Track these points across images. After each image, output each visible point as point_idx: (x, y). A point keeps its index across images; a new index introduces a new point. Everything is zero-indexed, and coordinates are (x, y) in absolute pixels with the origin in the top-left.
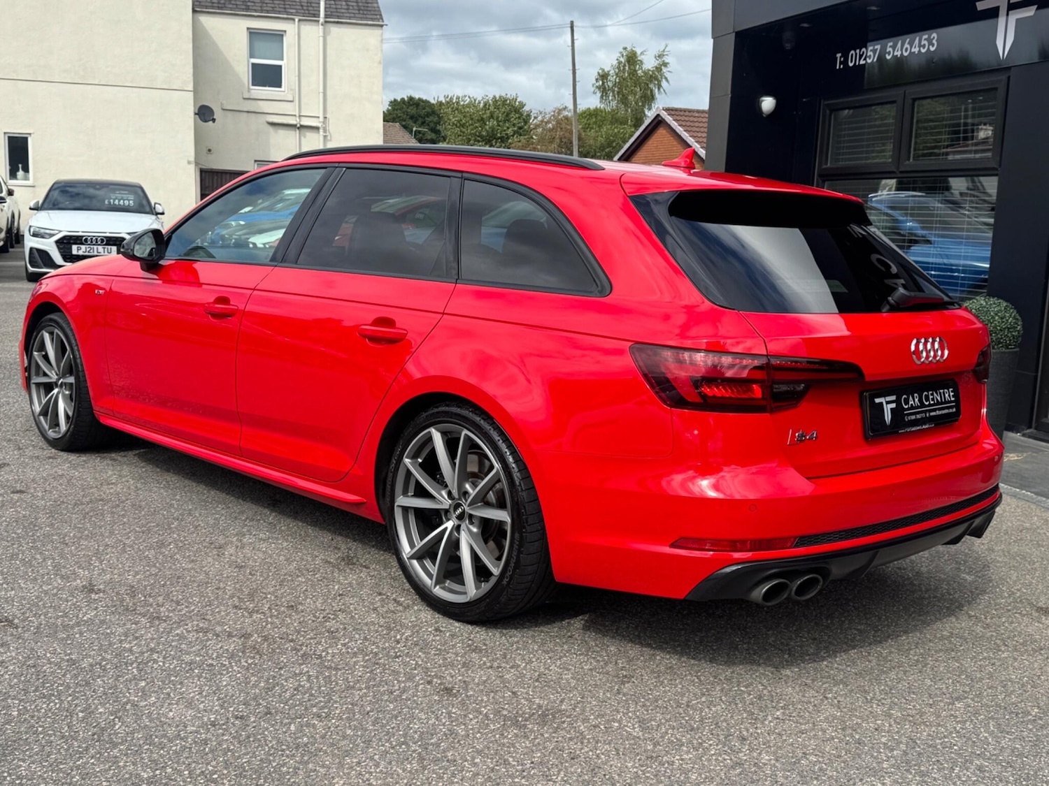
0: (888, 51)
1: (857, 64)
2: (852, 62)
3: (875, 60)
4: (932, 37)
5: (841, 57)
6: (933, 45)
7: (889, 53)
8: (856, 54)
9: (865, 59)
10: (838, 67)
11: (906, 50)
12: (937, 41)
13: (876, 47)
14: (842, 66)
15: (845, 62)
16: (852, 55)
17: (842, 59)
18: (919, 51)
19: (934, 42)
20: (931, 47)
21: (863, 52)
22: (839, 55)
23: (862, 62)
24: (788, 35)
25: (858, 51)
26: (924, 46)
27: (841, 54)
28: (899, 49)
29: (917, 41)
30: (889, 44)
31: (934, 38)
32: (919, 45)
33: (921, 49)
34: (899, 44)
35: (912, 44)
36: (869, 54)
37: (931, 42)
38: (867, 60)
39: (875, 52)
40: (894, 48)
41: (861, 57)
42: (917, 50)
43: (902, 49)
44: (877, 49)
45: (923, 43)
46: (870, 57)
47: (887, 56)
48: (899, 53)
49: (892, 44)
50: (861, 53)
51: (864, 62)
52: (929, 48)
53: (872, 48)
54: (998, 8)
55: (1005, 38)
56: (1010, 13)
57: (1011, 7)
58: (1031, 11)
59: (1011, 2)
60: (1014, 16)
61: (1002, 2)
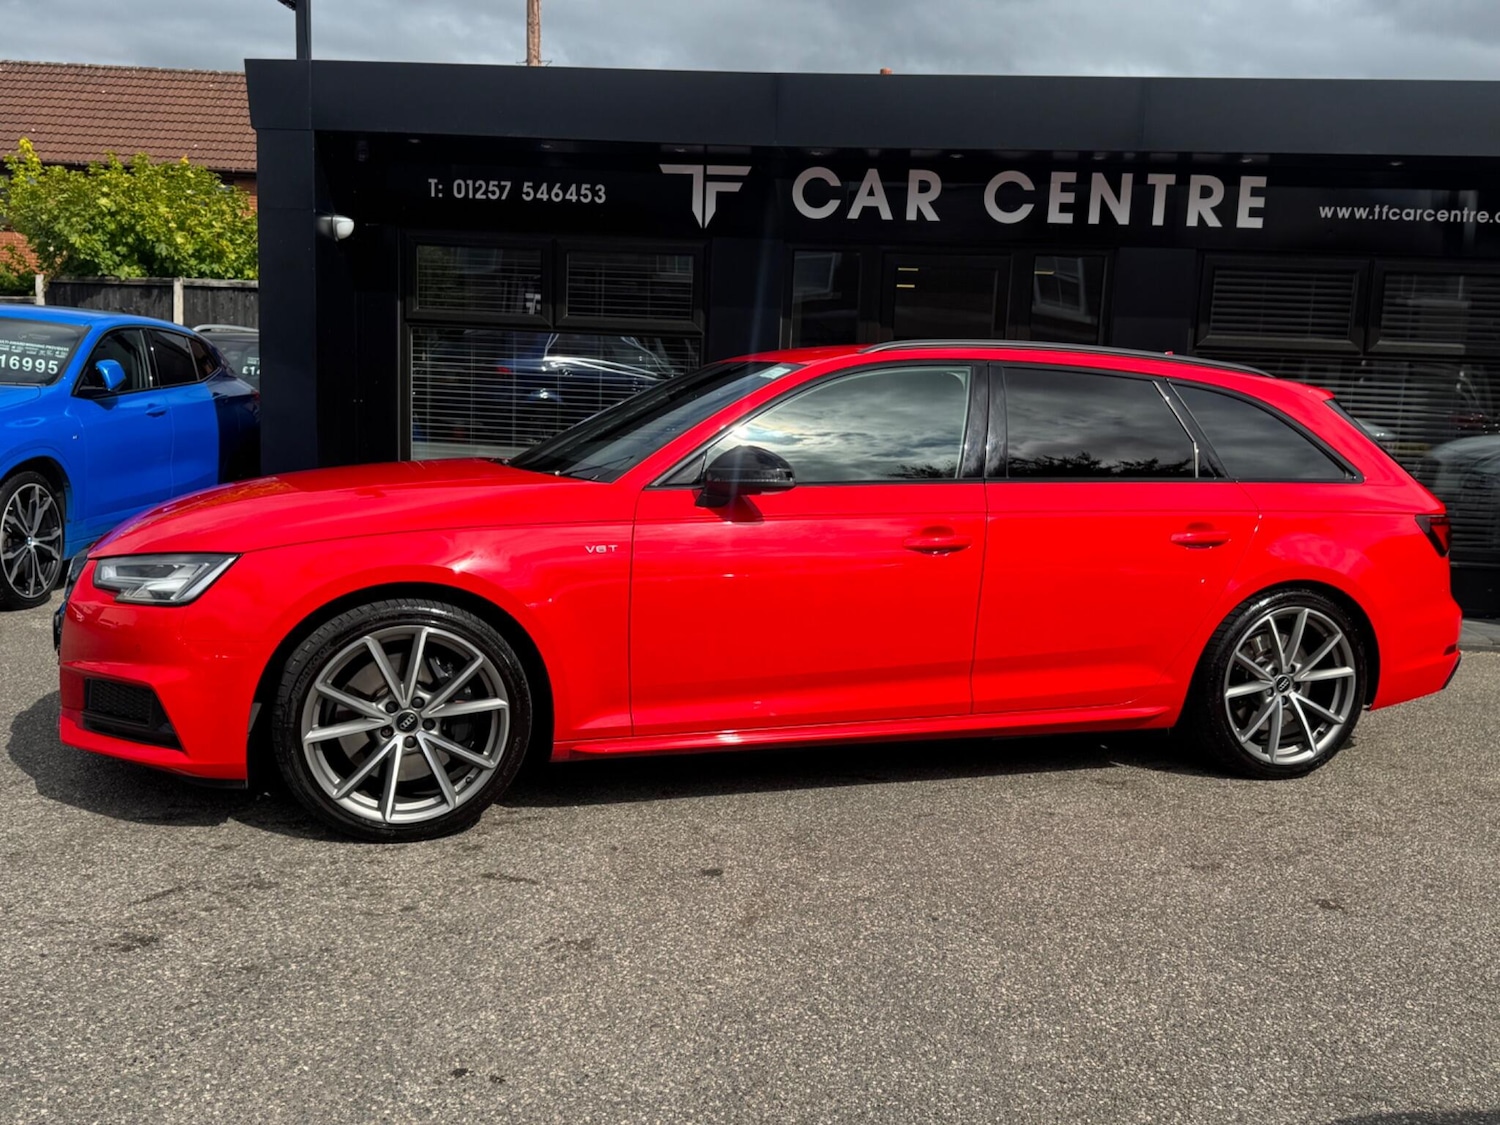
0: (525, 190)
1: (471, 196)
2: (459, 192)
3: (504, 197)
4: (597, 188)
5: (436, 185)
6: (600, 197)
7: (528, 194)
8: (467, 186)
9: (485, 193)
10: (433, 195)
11: (557, 195)
12: (605, 193)
13: (503, 183)
14: (440, 195)
15: (448, 190)
16: (459, 186)
17: (440, 187)
18: (579, 200)
19: (601, 193)
20: (596, 199)
21: (481, 186)
22: (433, 181)
23: (479, 196)
24: (362, 144)
25: (470, 182)
26: (586, 196)
27: (436, 181)
28: (545, 192)
29: (573, 188)
30: (526, 184)
31: (600, 190)
32: (578, 193)
33: (582, 198)
34: (544, 187)
35: (565, 190)
36: (491, 188)
37: (595, 193)
38: (490, 195)
39: (502, 189)
40: (536, 189)
41: (476, 190)
42: (574, 198)
43: (549, 193)
44: (505, 186)
45: (583, 192)
46: (493, 193)
47: (524, 196)
48: (545, 197)
49: (531, 184)
50: (477, 185)
51: (484, 197)
52: (593, 200)
53: (496, 183)
54: (691, 176)
55: (704, 208)
56: (708, 184)
57: (708, 178)
58: (735, 187)
59: (708, 173)
60: (713, 188)
61: (696, 171)
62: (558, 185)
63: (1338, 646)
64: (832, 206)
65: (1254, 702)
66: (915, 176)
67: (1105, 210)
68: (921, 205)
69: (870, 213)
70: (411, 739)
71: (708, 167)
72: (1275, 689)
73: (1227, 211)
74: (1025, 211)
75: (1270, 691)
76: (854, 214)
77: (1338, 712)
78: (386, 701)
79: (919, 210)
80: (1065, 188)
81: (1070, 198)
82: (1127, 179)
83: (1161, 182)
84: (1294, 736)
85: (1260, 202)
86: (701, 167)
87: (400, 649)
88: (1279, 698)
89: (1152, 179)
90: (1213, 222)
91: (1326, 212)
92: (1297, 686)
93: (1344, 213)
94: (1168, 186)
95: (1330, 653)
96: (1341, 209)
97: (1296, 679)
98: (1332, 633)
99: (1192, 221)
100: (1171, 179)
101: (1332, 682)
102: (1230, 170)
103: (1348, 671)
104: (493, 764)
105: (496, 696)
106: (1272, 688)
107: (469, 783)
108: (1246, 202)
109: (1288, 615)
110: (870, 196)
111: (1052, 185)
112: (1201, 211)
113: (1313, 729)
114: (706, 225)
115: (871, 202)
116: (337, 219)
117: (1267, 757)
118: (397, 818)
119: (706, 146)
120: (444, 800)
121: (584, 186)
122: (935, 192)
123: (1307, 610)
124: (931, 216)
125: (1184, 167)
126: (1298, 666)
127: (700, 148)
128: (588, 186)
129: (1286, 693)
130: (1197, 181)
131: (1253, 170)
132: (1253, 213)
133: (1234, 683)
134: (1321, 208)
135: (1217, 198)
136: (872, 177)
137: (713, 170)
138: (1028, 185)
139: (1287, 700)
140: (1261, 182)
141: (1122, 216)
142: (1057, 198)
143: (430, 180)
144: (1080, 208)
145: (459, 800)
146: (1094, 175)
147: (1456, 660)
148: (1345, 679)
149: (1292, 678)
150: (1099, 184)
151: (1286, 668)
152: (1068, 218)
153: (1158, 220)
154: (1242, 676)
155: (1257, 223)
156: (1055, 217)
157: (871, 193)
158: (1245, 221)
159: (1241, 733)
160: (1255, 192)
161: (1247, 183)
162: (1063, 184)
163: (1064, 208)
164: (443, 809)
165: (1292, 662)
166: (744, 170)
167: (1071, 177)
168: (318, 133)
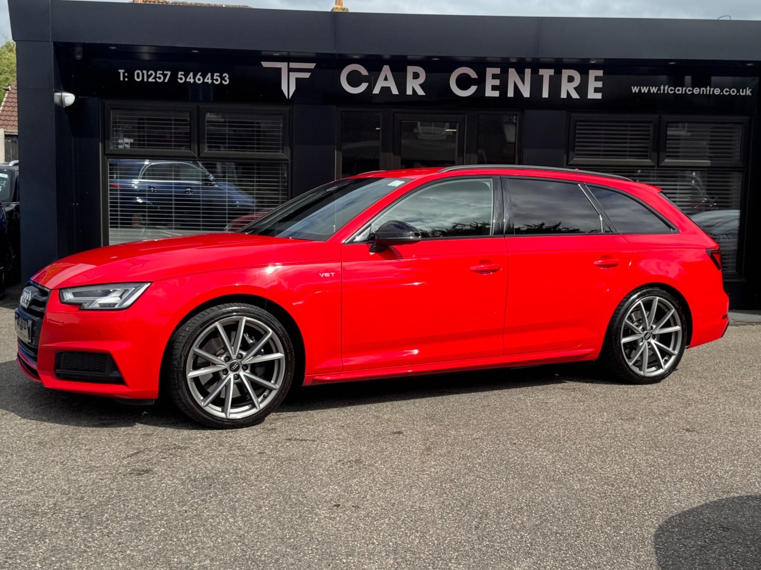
0: (179, 76)
1: (145, 80)
2: (138, 77)
3: (166, 81)
4: (224, 75)
5: (124, 73)
6: (226, 81)
7: (181, 79)
8: (143, 74)
9: (155, 78)
10: (122, 79)
11: (199, 79)
12: (228, 78)
13: (165, 72)
14: (126, 79)
15: (131, 76)
16: (138, 74)
17: (126, 74)
18: (212, 82)
19: (226, 78)
20: (223, 82)
21: (152, 74)
22: (121, 71)
23: (150, 80)
24: (79, 50)
25: (145, 72)
26: (217, 80)
27: (123, 71)
28: (192, 78)
29: (209, 75)
30: (180, 73)
31: (226, 76)
32: (212, 78)
33: (215, 81)
34: (191, 74)
35: (204, 76)
36: (158, 76)
37: (223, 78)
38: (157, 79)
39: (165, 76)
40: (186, 76)
41: (149, 77)
42: (210, 81)
43: (194, 78)
44: (167, 74)
45: (215, 78)
46: (160, 78)
47: (179, 80)
48: (192, 81)
49: (183, 73)
50: (149, 73)
51: (154, 80)
52: (221, 82)
53: (161, 72)
54: (280, 69)
55: (288, 87)
56: (290, 73)
57: (290, 70)
58: (307, 75)
59: (290, 67)
60: (294, 76)
61: (283, 66)
62: (200, 74)
63: (673, 316)
64: (364, 87)
65: (633, 346)
66: (411, 70)
67: (516, 89)
68: (414, 86)
69: (386, 90)
70: (236, 375)
71: (290, 64)
72: (644, 339)
73: (582, 89)
74: (473, 89)
75: (641, 340)
76: (376, 91)
77: (674, 349)
78: (225, 356)
79: (413, 89)
80: (494, 77)
81: (497, 82)
82: (528, 72)
83: (546, 74)
84: (654, 362)
85: (600, 84)
86: (287, 63)
87: (231, 329)
88: (646, 343)
89: (542, 72)
90: (575, 95)
91: (635, 89)
92: (654, 337)
93: (645, 90)
94: (550, 76)
95: (669, 320)
96: (643, 88)
97: (654, 333)
98: (669, 309)
99: (564, 95)
100: (551, 72)
101: (670, 334)
102: (583, 67)
103: (678, 328)
104: (277, 386)
105: (277, 351)
106: (642, 338)
107: (265, 398)
108: (593, 84)
109: (648, 301)
110: (386, 81)
111: (487, 75)
112: (568, 89)
113: (663, 358)
114: (290, 98)
115: (386, 84)
116: (65, 94)
117: (642, 373)
118: (232, 416)
119: (289, 52)
120: (254, 406)
121: (216, 74)
122: (422, 78)
123: (658, 298)
124: (421, 92)
125: (558, 66)
126: (654, 326)
127: (286, 54)
128: (218, 74)
129: (649, 340)
130: (566, 73)
131: (596, 67)
132: (597, 90)
133: (625, 335)
134: (632, 87)
135: (577, 82)
136: (386, 70)
137: (293, 65)
138: (474, 75)
139: (649, 344)
140: (600, 73)
141: (526, 93)
142: (490, 82)
143: (120, 71)
144: (503, 88)
145: (262, 406)
146: (510, 70)
147: (727, 323)
148: (676, 333)
149: (652, 332)
150: (513, 75)
151: (648, 328)
152: (496, 94)
153: (545, 94)
154: (629, 332)
155: (599, 96)
156: (490, 93)
157: (386, 79)
158: (592, 95)
159: (629, 361)
160: (597, 79)
161: (593, 74)
162: (493, 75)
163: (494, 88)
164: (254, 411)
165: (651, 325)
166: (312, 66)
167: (497, 71)
168: (55, 43)
